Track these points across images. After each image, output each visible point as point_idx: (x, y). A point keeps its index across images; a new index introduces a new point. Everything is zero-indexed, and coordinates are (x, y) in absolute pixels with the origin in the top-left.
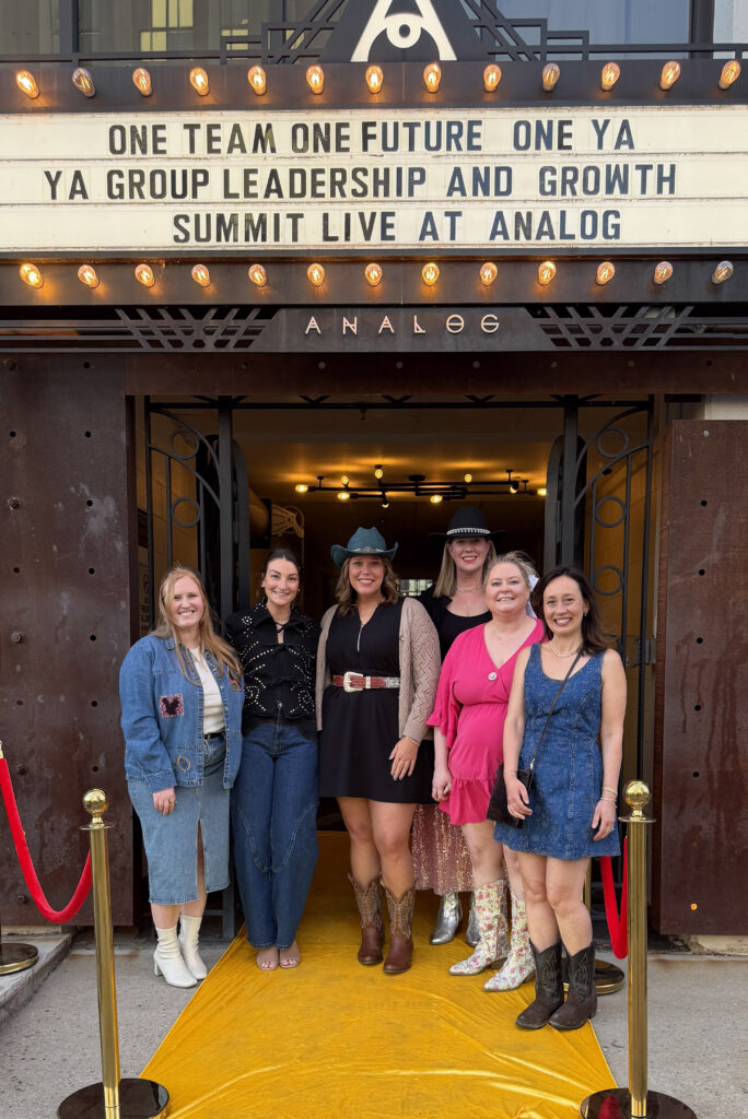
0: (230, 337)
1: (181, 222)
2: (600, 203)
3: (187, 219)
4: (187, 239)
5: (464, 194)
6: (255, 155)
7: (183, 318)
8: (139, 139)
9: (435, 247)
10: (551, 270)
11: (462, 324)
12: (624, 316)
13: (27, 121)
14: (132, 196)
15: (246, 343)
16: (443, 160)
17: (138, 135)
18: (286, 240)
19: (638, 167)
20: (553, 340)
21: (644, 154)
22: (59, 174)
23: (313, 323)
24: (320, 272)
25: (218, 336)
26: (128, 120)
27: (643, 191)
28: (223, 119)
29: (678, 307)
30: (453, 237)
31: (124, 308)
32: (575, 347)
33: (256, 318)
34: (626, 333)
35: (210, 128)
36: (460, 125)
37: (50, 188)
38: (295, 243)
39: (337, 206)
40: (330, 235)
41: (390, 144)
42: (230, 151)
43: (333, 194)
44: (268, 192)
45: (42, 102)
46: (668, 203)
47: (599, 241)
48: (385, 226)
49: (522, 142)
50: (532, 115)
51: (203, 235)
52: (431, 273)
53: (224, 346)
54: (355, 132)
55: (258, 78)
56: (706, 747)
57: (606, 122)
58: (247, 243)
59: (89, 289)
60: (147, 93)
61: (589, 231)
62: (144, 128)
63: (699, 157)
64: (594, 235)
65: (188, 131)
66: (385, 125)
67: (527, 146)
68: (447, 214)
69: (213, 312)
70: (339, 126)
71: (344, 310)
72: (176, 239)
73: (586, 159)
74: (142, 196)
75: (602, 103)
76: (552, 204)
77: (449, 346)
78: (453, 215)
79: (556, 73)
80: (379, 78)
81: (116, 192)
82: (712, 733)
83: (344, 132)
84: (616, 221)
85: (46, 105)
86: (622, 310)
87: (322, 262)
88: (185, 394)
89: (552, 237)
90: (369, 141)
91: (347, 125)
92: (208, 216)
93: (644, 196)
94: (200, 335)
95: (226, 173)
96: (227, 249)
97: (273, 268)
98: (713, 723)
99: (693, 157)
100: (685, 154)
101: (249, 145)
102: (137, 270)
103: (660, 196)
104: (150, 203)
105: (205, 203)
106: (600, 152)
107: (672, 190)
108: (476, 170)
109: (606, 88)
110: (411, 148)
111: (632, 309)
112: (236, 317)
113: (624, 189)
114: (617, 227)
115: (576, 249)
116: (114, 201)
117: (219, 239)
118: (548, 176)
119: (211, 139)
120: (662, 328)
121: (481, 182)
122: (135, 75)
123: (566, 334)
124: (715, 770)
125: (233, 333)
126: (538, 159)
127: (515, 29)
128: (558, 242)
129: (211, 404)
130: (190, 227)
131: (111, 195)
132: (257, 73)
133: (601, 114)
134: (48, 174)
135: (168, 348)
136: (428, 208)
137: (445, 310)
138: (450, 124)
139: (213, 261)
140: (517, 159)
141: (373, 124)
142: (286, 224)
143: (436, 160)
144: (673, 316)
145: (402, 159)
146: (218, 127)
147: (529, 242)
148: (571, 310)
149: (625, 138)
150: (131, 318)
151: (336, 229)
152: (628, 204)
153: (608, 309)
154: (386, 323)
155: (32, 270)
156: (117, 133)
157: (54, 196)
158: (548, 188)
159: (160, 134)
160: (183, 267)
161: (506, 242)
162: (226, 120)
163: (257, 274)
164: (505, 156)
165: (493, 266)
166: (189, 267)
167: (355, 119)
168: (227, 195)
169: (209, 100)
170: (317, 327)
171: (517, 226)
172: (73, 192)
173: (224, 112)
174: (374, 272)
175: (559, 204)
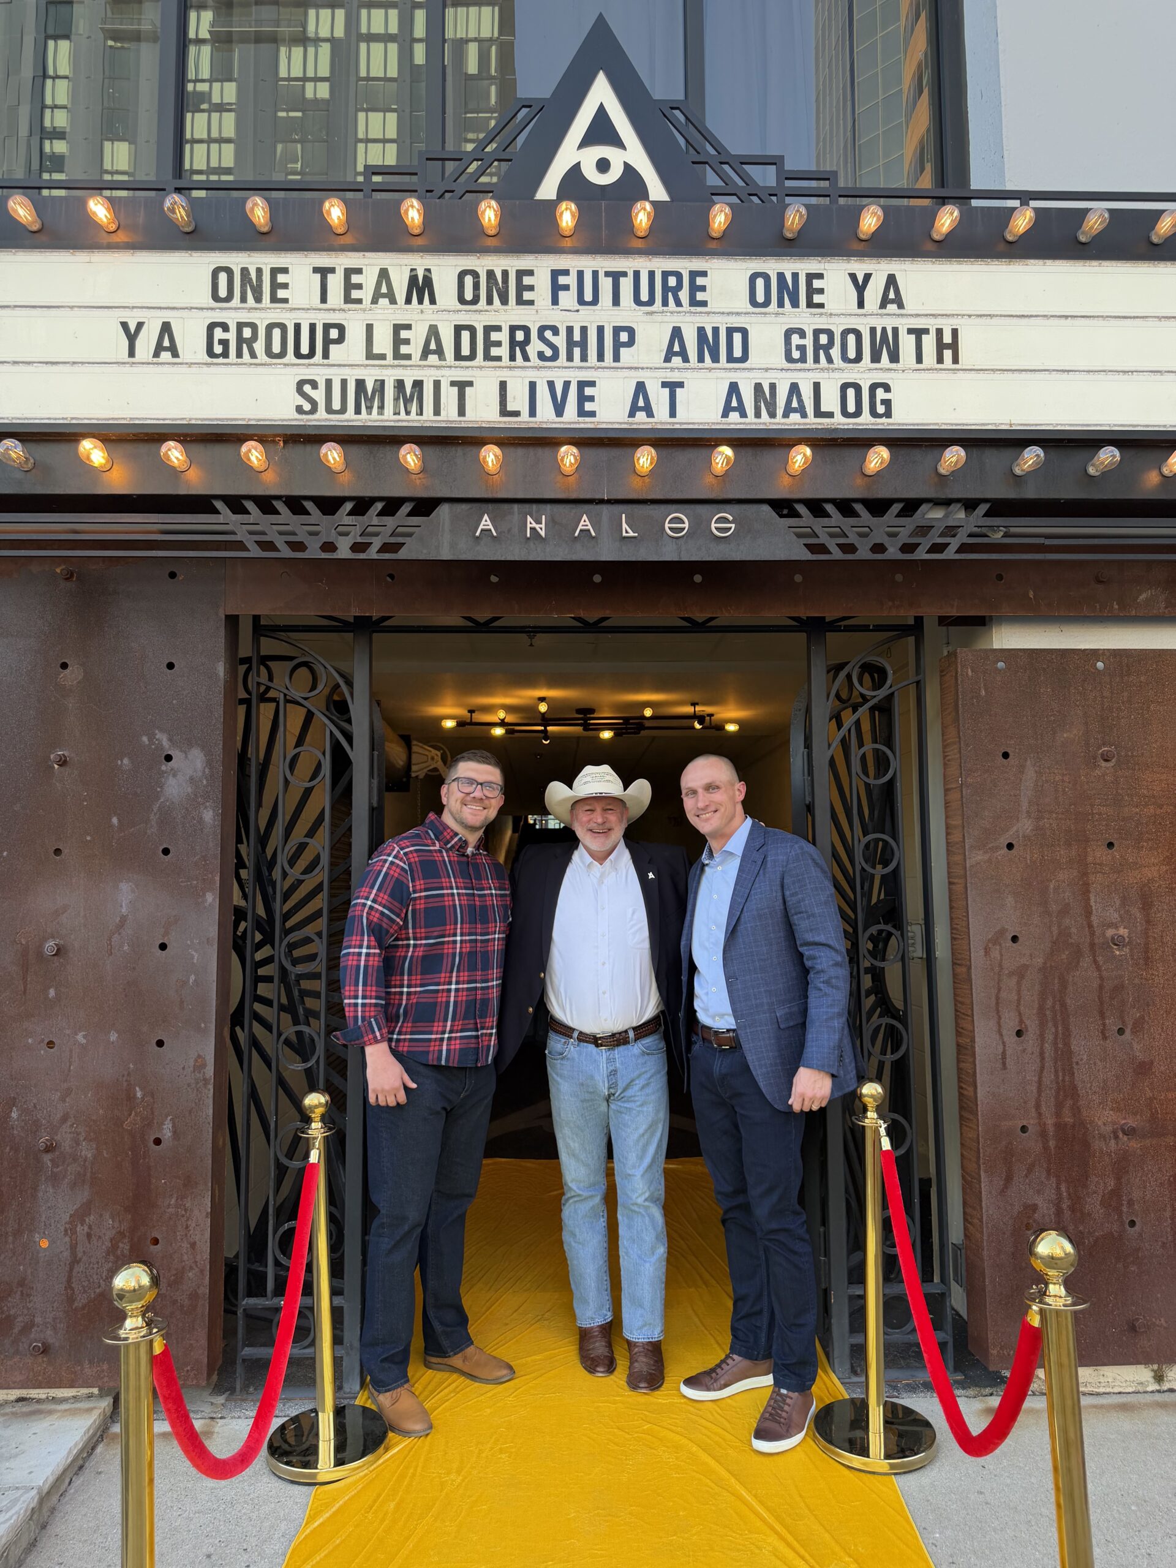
0: (373, 540)
1: (307, 388)
2: (865, 374)
3: (314, 385)
4: (314, 409)
5: (686, 359)
6: (408, 306)
7: (308, 513)
8: (251, 285)
9: (650, 426)
10: (805, 455)
11: (686, 525)
12: (898, 515)
13: (99, 258)
14: (239, 355)
15: (395, 547)
16: (658, 318)
17: (251, 279)
18: (450, 413)
19: (910, 331)
20: (805, 545)
21: (918, 315)
22: (140, 325)
23: (486, 523)
24: (496, 456)
25: (355, 537)
26: (236, 260)
27: (919, 360)
28: (366, 261)
29: (970, 505)
30: (673, 414)
31: (224, 498)
32: (837, 554)
33: (410, 514)
34: (904, 537)
35: (349, 272)
36: (678, 275)
37: (125, 342)
38: (462, 419)
39: (517, 372)
40: (509, 409)
41: (588, 296)
42: (374, 301)
43: (512, 358)
44: (426, 353)
45: (121, 237)
46: (950, 375)
47: (866, 420)
48: (582, 399)
49: (760, 298)
50: (772, 266)
51: (336, 405)
52: (645, 459)
53: (364, 551)
54: (541, 282)
55: (413, 213)
56: (1034, 1088)
57: (867, 277)
58: (397, 417)
59: (175, 473)
60: (265, 229)
61: (851, 408)
62: (259, 271)
63: (988, 320)
64: (858, 413)
65: (318, 276)
66: (580, 274)
67: (767, 303)
68: (664, 385)
69: (348, 506)
70: (520, 274)
71: (527, 506)
72: (299, 409)
73: (843, 320)
74: (253, 355)
75: (861, 255)
76: (802, 374)
77: (669, 554)
78: (672, 387)
79: (801, 216)
80: (573, 215)
81: (218, 349)
82: (1042, 1068)
83: (527, 281)
84: (887, 396)
85: (126, 240)
86: (896, 508)
87: (500, 443)
88: (309, 612)
89: (804, 415)
90: (562, 294)
91: (530, 273)
92: (344, 383)
93: (919, 366)
94: (332, 537)
95: (370, 328)
96: (370, 424)
97: (433, 451)
98: (1042, 1054)
99: (979, 320)
100: (970, 316)
101: (401, 296)
102: (244, 448)
103: (940, 366)
104: (265, 365)
105: (339, 365)
106: (861, 311)
107: (955, 360)
108: (701, 331)
109: (862, 237)
110: (616, 301)
111: (910, 506)
112: (381, 514)
113: (894, 358)
114: (887, 403)
115: (836, 430)
116: (215, 360)
117: (358, 411)
118: (796, 339)
119: (349, 286)
120: (951, 531)
121: (708, 344)
122: (249, 205)
123: (823, 539)
124: (1050, 1121)
125: (376, 534)
126: (781, 319)
127: (743, 166)
128: (812, 421)
129: (342, 626)
130: (319, 395)
131: (210, 353)
132: (412, 206)
133: (860, 267)
134: (125, 325)
135: (286, 552)
136: (641, 376)
137: (663, 508)
138: (666, 275)
139: (348, 439)
140: (753, 319)
141: (566, 272)
142: (450, 396)
143: (649, 317)
144: (962, 515)
145: (605, 315)
146: (359, 271)
147: (773, 420)
148: (829, 508)
149: (892, 295)
150: (234, 513)
151: (518, 400)
152: (900, 375)
153: (878, 507)
154: (585, 523)
155: (95, 447)
156: (223, 277)
157: (132, 354)
158: (796, 355)
159: (281, 278)
160: (309, 448)
161: (743, 420)
162: (371, 264)
163: (410, 457)
164: (738, 314)
165: (727, 451)
166: (315, 447)
167: (542, 266)
168: (370, 355)
169: (348, 240)
170: (491, 527)
171: (757, 401)
172: (159, 349)
173: (367, 254)
174: (568, 456)
175: (810, 375)
